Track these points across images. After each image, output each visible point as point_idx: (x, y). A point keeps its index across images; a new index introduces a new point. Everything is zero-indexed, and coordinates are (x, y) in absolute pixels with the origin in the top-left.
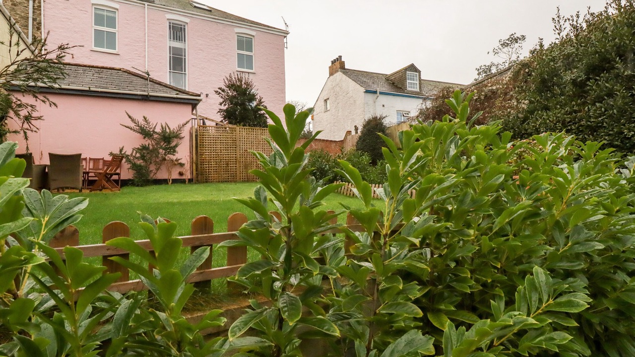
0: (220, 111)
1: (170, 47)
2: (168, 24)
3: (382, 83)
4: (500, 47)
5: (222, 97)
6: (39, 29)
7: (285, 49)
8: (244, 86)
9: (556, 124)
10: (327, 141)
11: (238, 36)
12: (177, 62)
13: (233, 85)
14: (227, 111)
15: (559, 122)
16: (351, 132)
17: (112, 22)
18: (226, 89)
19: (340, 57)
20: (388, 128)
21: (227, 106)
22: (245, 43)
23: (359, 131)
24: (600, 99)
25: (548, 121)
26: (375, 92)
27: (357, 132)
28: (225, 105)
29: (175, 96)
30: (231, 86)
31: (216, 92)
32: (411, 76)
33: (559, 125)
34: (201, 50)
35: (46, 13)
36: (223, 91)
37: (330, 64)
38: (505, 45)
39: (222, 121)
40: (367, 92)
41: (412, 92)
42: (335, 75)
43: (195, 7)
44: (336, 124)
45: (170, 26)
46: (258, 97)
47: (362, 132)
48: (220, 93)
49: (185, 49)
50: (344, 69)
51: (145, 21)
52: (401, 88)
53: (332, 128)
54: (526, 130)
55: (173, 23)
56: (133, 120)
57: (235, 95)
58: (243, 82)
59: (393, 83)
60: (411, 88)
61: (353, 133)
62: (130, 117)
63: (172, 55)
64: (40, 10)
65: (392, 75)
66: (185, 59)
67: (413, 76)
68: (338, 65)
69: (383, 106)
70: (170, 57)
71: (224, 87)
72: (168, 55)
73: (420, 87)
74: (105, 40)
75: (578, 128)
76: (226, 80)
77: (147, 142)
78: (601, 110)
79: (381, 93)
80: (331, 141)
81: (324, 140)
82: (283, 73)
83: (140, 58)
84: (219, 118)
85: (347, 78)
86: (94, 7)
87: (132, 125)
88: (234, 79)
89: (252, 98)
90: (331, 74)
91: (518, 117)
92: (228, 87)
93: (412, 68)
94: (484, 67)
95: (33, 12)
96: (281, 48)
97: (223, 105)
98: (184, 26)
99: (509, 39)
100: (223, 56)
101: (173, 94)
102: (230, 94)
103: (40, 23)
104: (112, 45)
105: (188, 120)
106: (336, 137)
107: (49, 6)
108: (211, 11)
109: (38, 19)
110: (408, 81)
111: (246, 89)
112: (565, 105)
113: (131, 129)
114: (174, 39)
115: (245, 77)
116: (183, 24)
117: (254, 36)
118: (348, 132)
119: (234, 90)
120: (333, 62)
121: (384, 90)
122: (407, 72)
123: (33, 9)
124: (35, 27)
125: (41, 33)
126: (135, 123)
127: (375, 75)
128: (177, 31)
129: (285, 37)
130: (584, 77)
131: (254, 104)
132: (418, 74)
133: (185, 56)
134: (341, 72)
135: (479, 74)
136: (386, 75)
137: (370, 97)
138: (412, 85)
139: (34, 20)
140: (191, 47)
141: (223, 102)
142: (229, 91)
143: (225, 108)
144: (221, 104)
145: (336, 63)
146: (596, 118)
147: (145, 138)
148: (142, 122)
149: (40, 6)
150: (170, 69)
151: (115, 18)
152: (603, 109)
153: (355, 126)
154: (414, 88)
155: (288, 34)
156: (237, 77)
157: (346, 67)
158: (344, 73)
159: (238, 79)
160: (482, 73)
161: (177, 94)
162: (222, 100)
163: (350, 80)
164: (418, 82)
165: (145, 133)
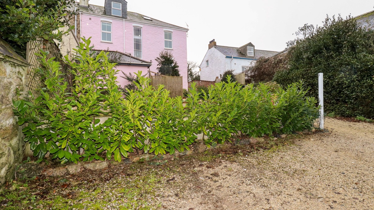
0: (158, 68)
1: (134, 39)
2: (133, 28)
3: (235, 53)
4: (300, 31)
5: (158, 62)
6: (79, 33)
7: (187, 37)
8: (169, 57)
9: (300, 75)
10: (207, 81)
11: (165, 32)
12: (138, 46)
13: (163, 56)
14: (160, 68)
15: (301, 74)
16: (218, 77)
17: (109, 29)
18: (160, 58)
19: (214, 40)
20: (235, 75)
21: (160, 66)
22: (168, 36)
23: (222, 77)
24: (316, 65)
25: (297, 74)
26: (231, 57)
27: (221, 78)
28: (160, 65)
29: (141, 63)
30: (163, 57)
31: (156, 59)
32: (249, 49)
33: (301, 76)
34: (148, 40)
35: (82, 26)
36: (159, 59)
37: (209, 43)
38: (302, 30)
39: (158, 73)
40: (227, 57)
41: (250, 57)
42: (211, 49)
43: (145, 19)
44: (212, 73)
45: (134, 29)
46: (175, 62)
47: (223, 77)
48: (157, 60)
49: (141, 40)
50: (216, 46)
51: (123, 27)
52: (244, 55)
53: (210, 75)
54: (289, 78)
55: (136, 28)
56: (124, 74)
57: (164, 61)
58: (168, 54)
59: (241, 52)
60: (250, 54)
61: (219, 78)
62: (123, 73)
63: (135, 43)
64: (80, 25)
65: (240, 48)
66: (141, 44)
67: (251, 49)
68: (213, 44)
69: (235, 64)
70: (134, 43)
71: (159, 57)
72: (134, 42)
73: (254, 54)
74: (107, 37)
75: (307, 77)
76: (160, 54)
77: (130, 83)
78: (316, 70)
79: (234, 58)
80: (209, 82)
81: (205, 81)
82: (186, 49)
83: (121, 44)
84: (157, 71)
85: (217, 50)
86: (102, 22)
87: (124, 76)
88: (164, 53)
89: (172, 62)
90: (209, 48)
91: (286, 72)
92: (161, 57)
93: (250, 44)
94: (290, 42)
95: (77, 26)
96: (185, 37)
97: (159, 65)
98: (141, 29)
99: (304, 27)
100: (158, 42)
101: (140, 63)
102: (162, 60)
103: (79, 31)
104: (109, 39)
105: (146, 73)
106: (212, 79)
107: (83, 22)
108: (152, 20)
109: (79, 29)
110: (248, 51)
111: (169, 58)
112: (304, 67)
113: (124, 78)
114: (136, 35)
115: (169, 52)
116: (140, 28)
117: (172, 32)
118: (217, 77)
119: (164, 59)
120: (211, 42)
121: (235, 56)
122: (248, 47)
123: (77, 24)
124: (78, 32)
125: (80, 35)
126: (125, 75)
127: (231, 48)
128: (138, 31)
129: (187, 32)
130: (311, 56)
131: (173, 65)
132: (253, 47)
133: (141, 43)
134: (214, 47)
135: (288, 45)
136: (237, 48)
137: (229, 60)
138: (250, 53)
139: (77, 29)
140: (144, 38)
141: (159, 64)
142: (162, 59)
143: (160, 67)
144: (158, 65)
145: (212, 43)
146: (314, 73)
147: (129, 81)
148: (128, 75)
149: (79, 23)
150: (134, 49)
151: (111, 26)
152: (317, 69)
153: (220, 75)
154: (251, 54)
155: (188, 30)
156: (165, 52)
157: (217, 45)
158: (215, 48)
159: (166, 53)
160: (289, 45)
161: (142, 63)
162: (158, 63)
163: (219, 51)
164: (253, 52)
165: (129, 79)
